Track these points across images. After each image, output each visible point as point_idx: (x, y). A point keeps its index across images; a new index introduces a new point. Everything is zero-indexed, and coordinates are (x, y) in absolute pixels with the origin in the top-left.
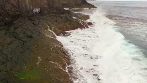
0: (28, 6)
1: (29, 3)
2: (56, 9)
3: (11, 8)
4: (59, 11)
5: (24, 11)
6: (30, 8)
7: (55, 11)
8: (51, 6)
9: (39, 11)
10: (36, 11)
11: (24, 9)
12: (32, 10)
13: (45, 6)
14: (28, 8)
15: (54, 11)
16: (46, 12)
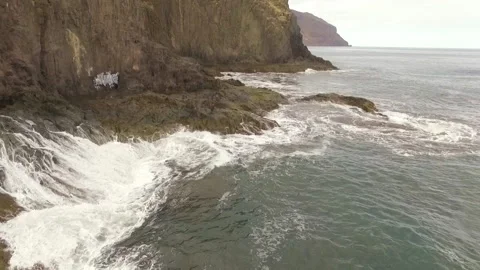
0: (79, 66)
1: (81, 59)
2: (174, 75)
3: (9, 74)
4: (185, 81)
5: (63, 82)
6: (84, 72)
7: (172, 82)
8: (157, 66)
9: (116, 82)
10: (104, 82)
11: (61, 75)
12: (92, 78)
13: (136, 67)
14: (78, 71)
15: (166, 83)
16: (133, 84)
